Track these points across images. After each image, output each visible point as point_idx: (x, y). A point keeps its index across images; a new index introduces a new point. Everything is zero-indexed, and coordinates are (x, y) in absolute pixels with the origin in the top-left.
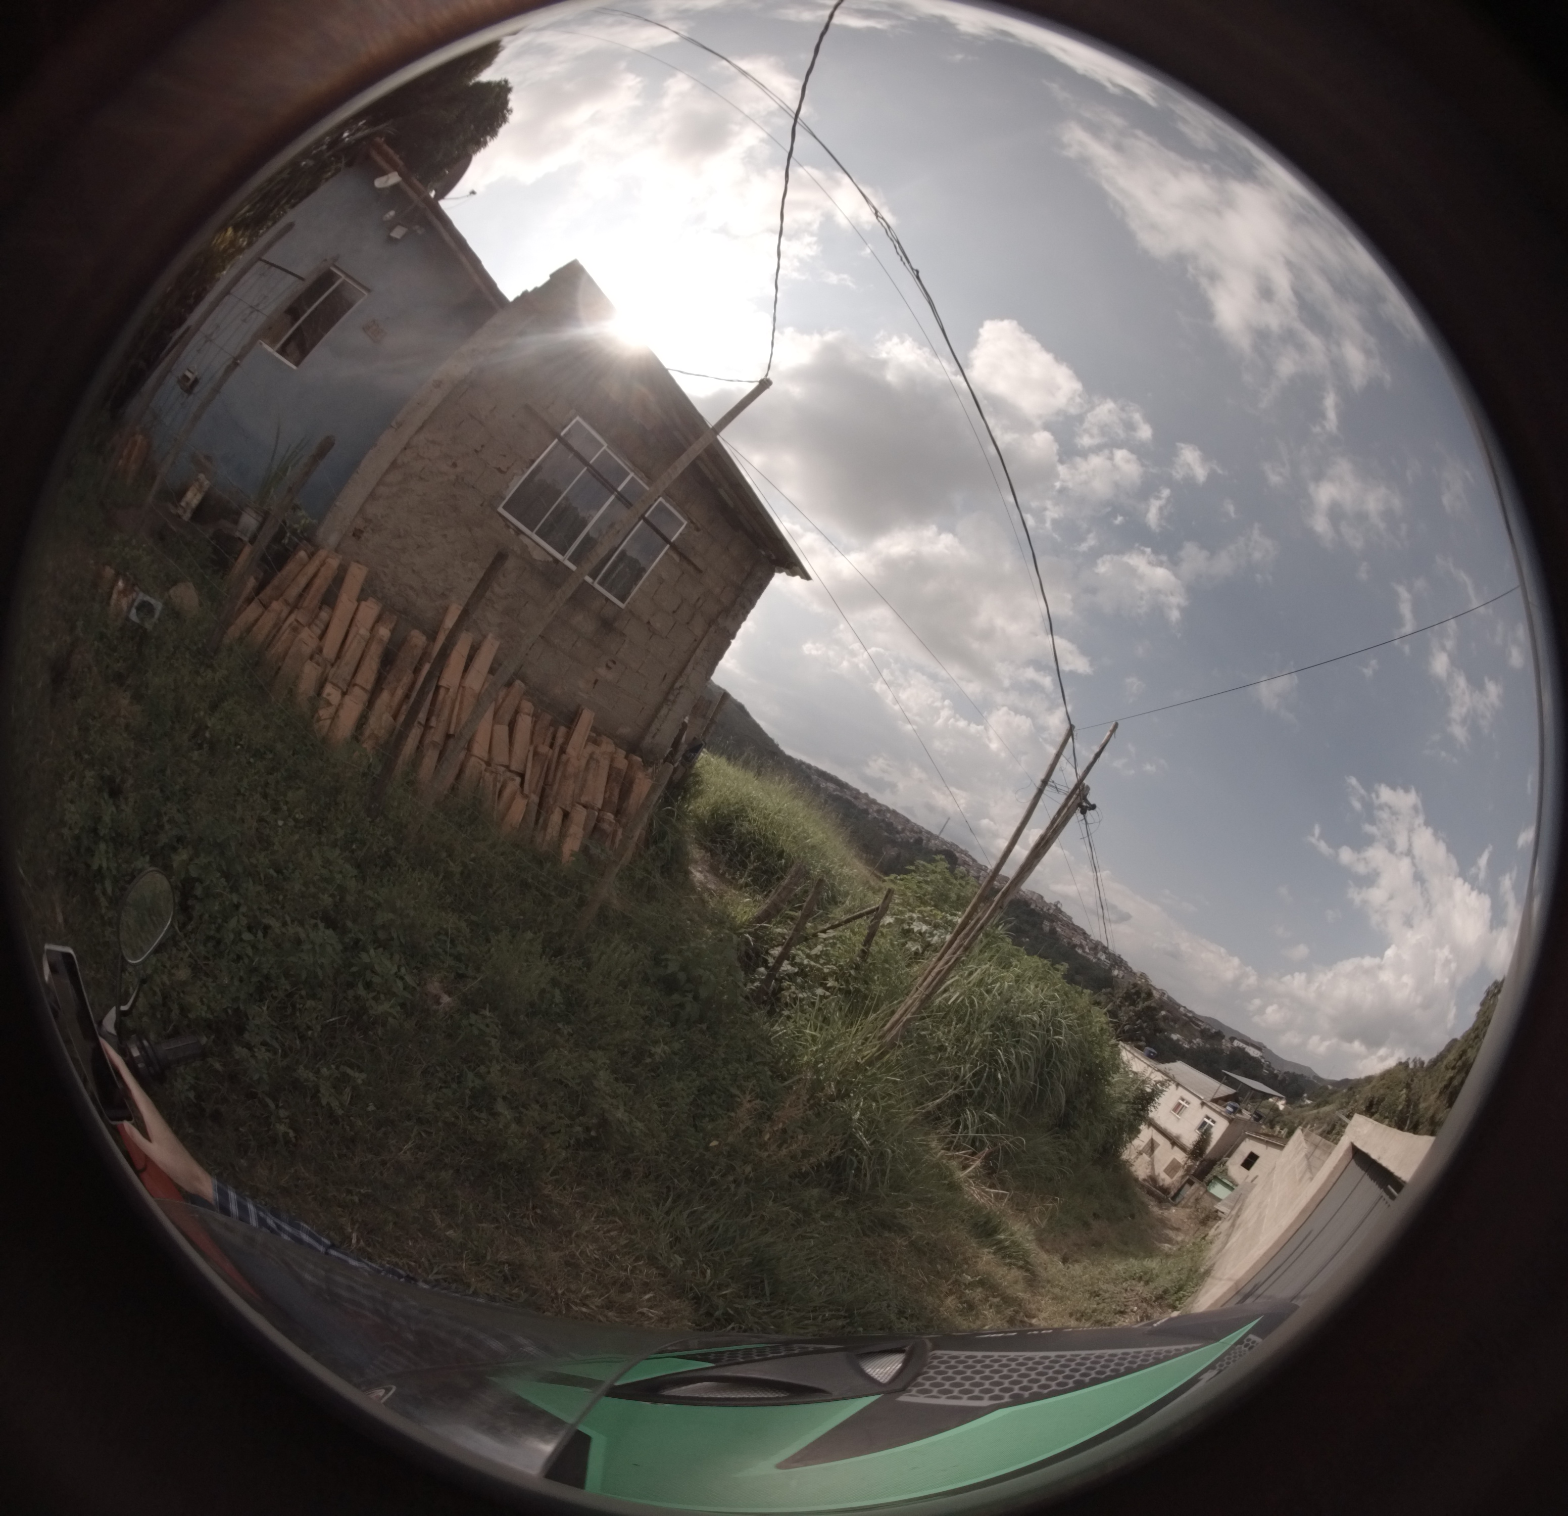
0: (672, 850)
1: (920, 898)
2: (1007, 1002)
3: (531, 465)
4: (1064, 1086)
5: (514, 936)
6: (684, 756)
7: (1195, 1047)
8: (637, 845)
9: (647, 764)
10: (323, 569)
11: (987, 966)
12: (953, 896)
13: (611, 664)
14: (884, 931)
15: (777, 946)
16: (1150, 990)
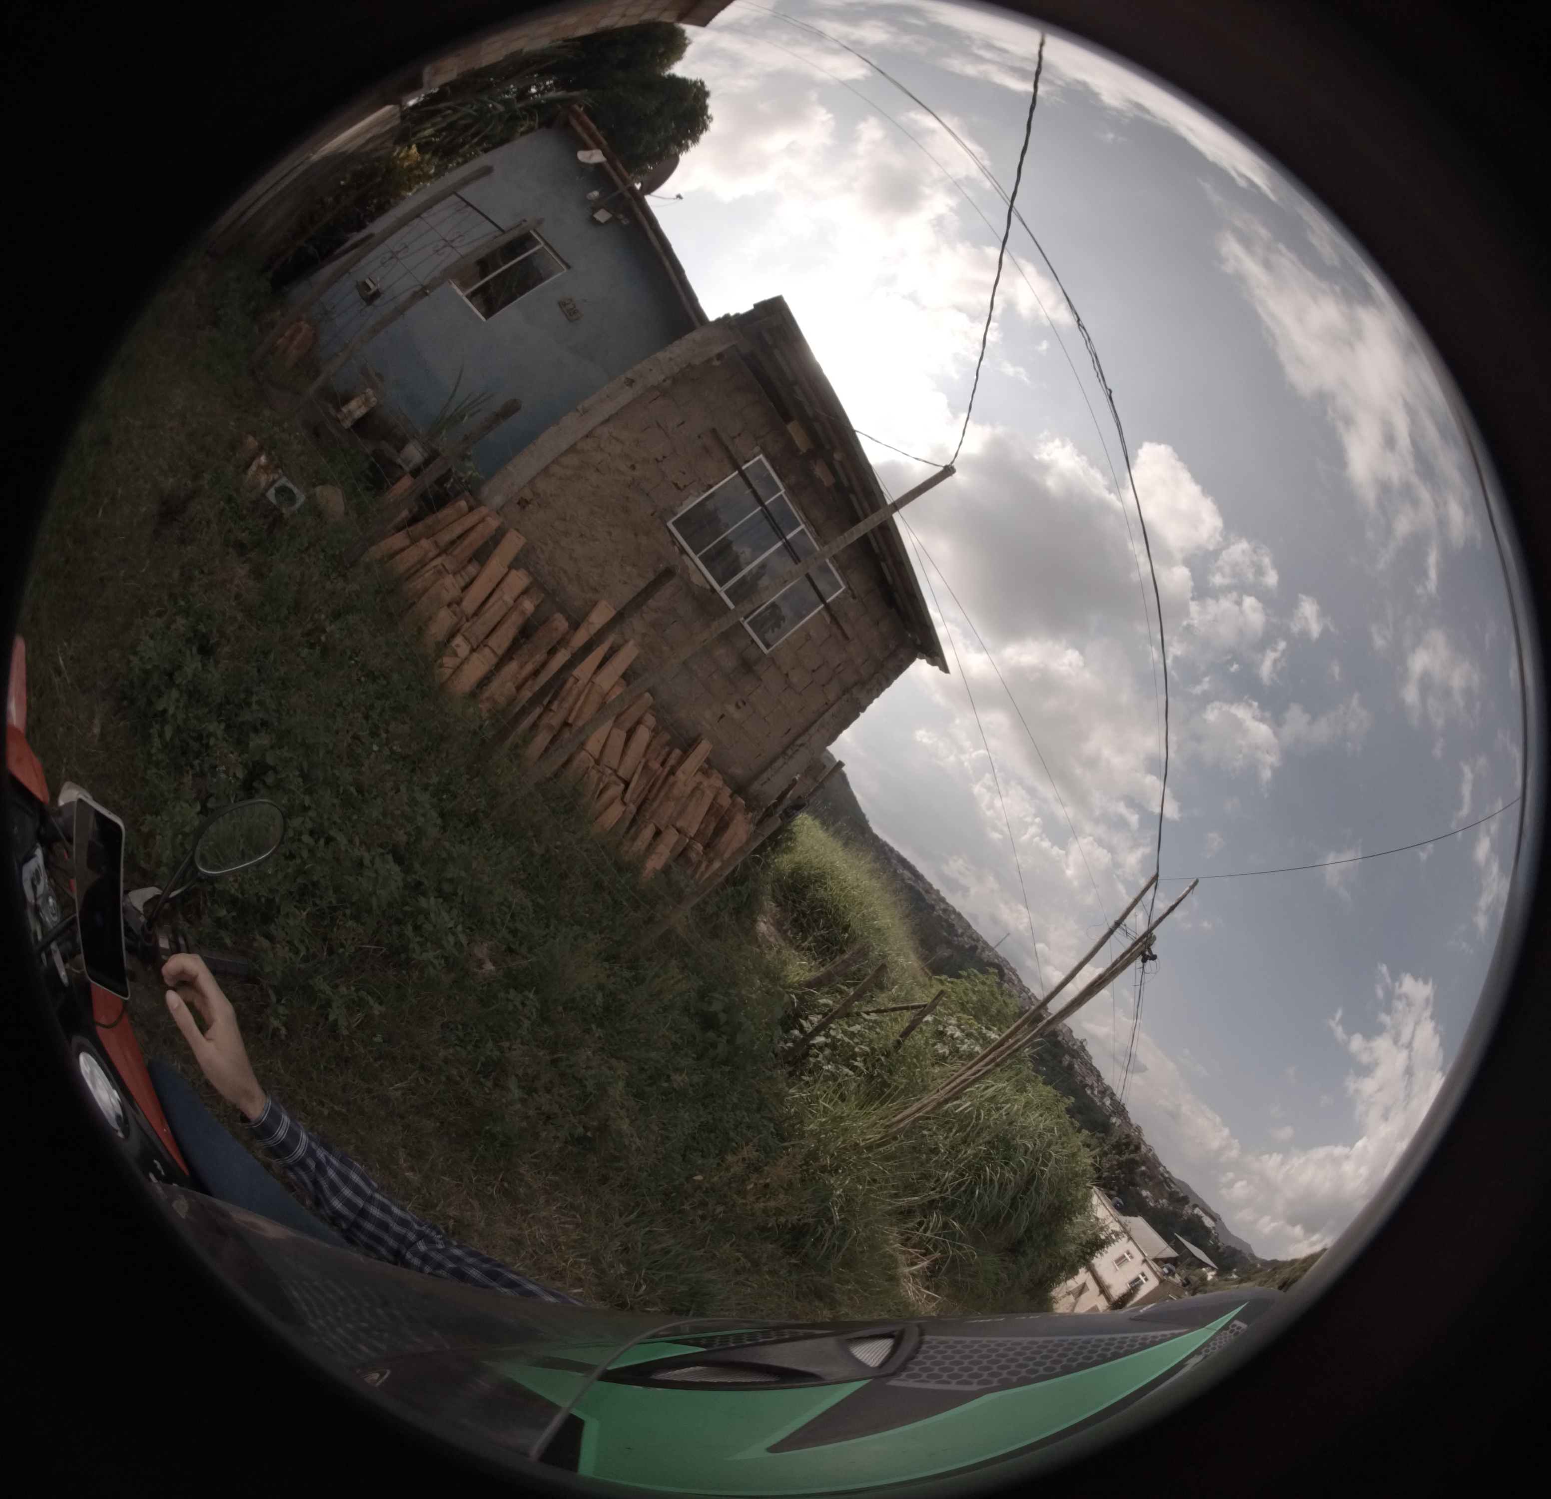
0: (749, 896)
1: (962, 1004)
2: (1011, 1124)
3: (708, 489)
4: (1031, 1214)
6: (785, 811)
7: (1159, 1207)
9: (749, 808)
10: (481, 526)
11: (1004, 1085)
12: (994, 1011)
13: (741, 704)
14: (924, 1028)
15: (818, 1014)
16: (1140, 1144)
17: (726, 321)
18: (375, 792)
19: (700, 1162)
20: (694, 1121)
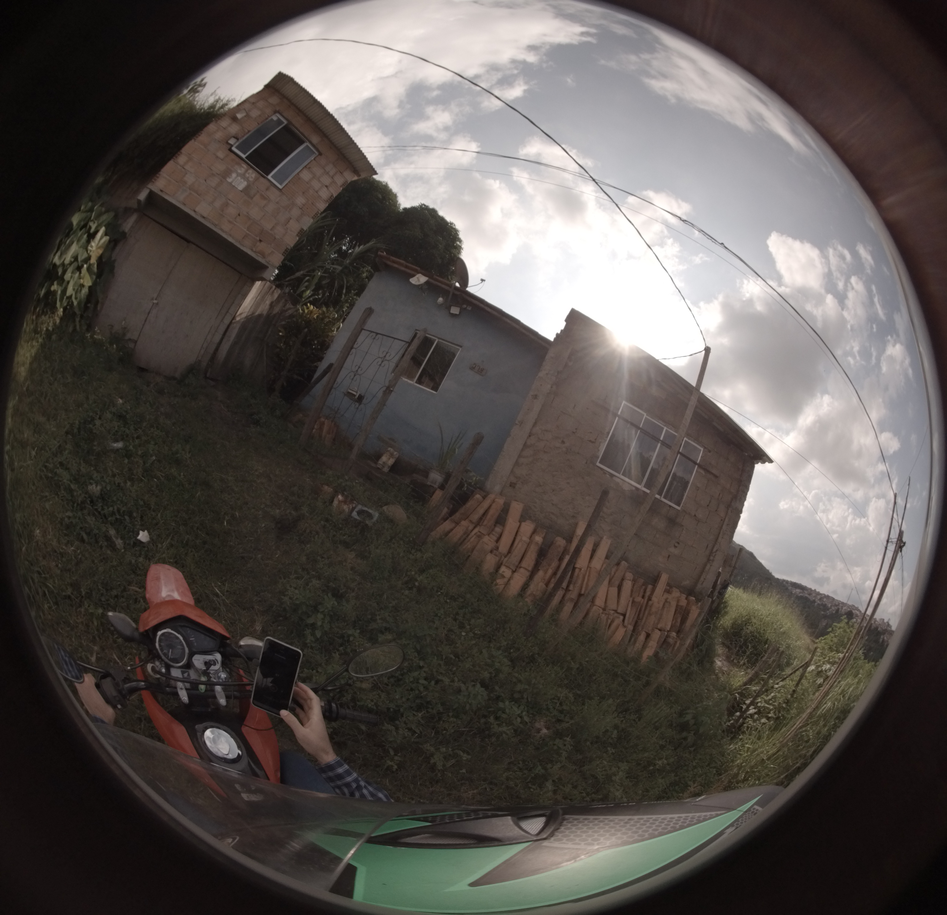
5: (600, 703)
6: (719, 592)
8: (687, 649)
9: (697, 600)
13: (676, 544)
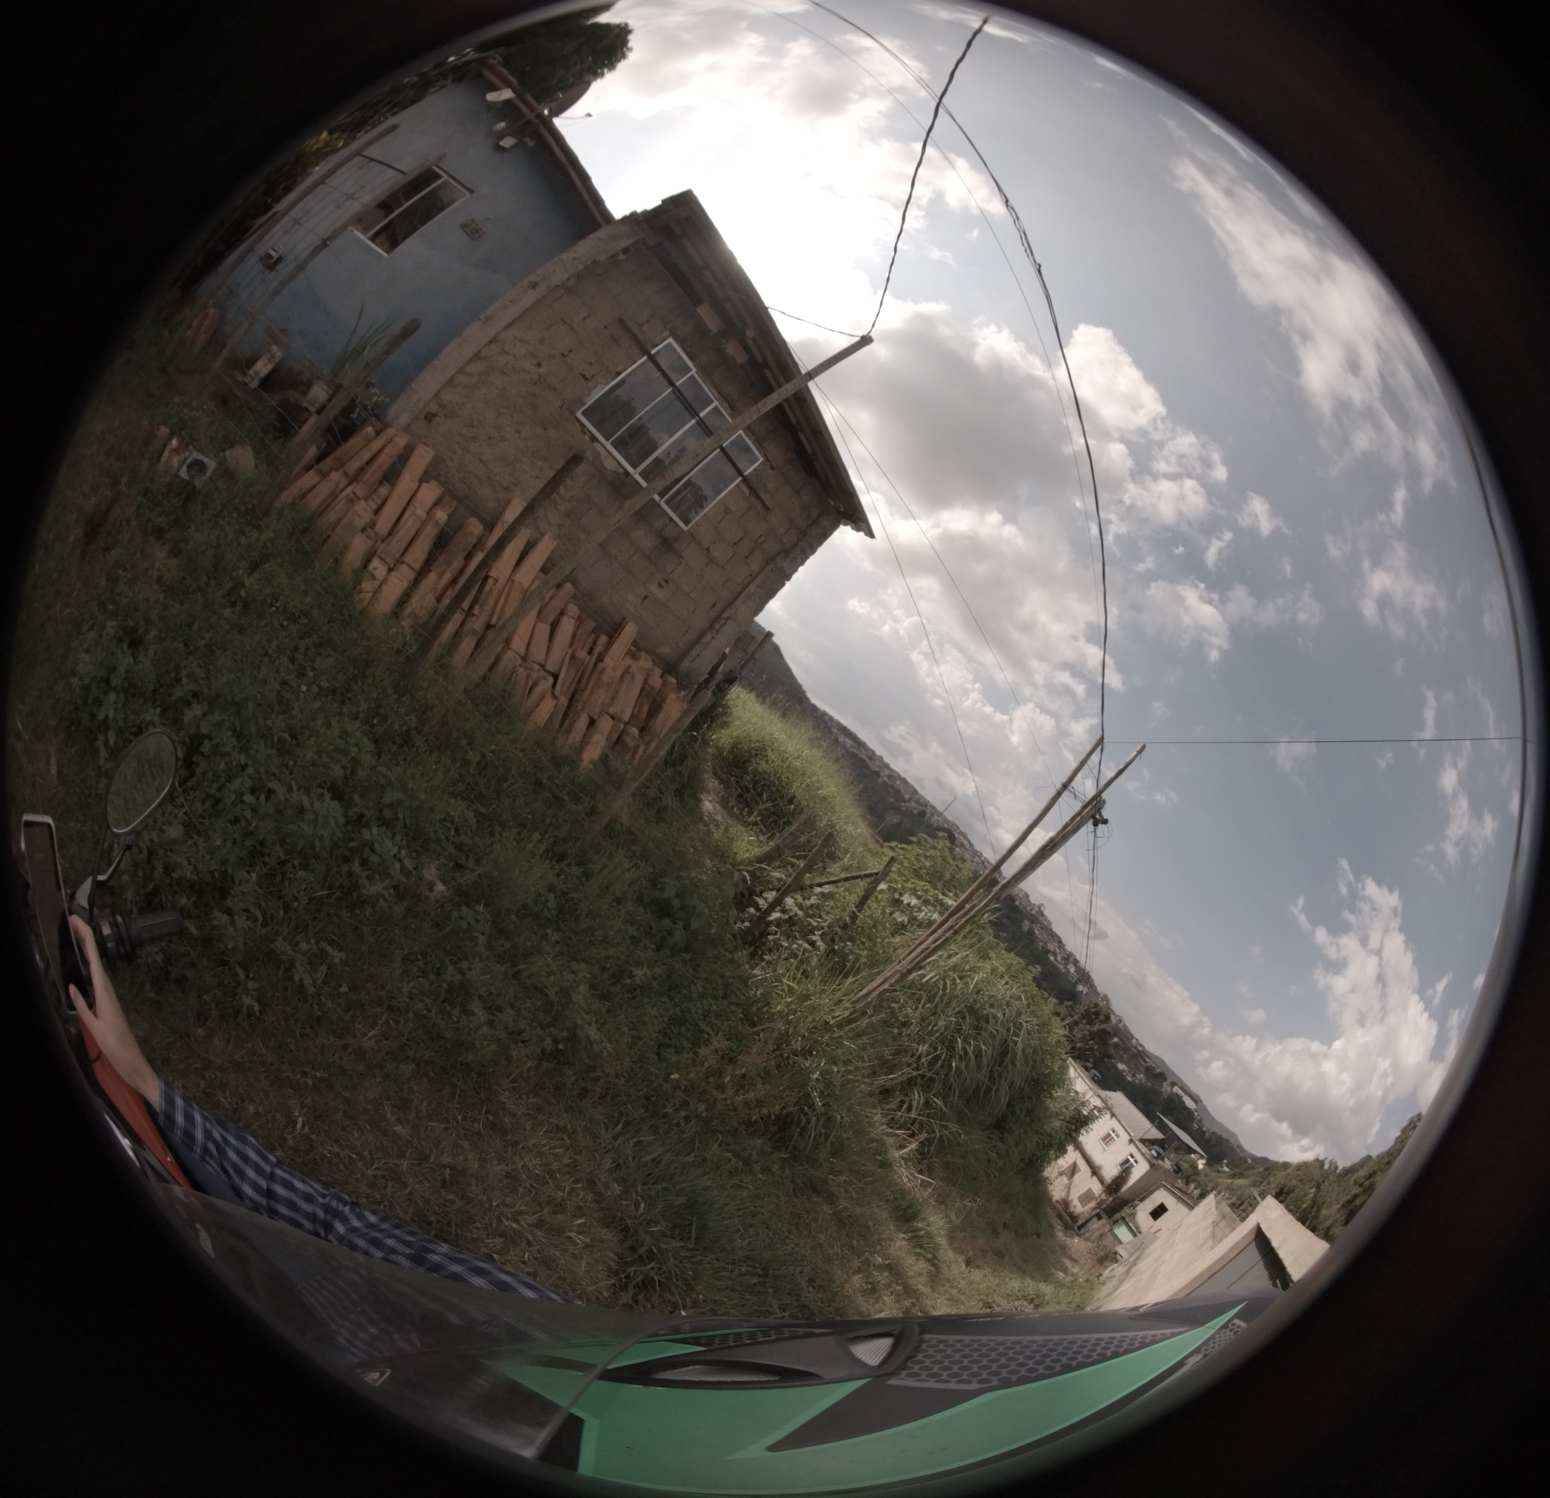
17: (633, 219)
18: (307, 733)
19: (674, 1059)
20: (662, 1016)
